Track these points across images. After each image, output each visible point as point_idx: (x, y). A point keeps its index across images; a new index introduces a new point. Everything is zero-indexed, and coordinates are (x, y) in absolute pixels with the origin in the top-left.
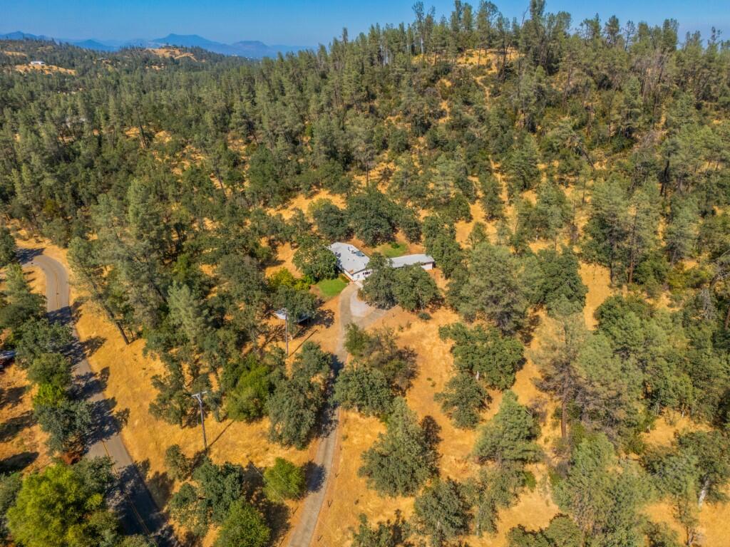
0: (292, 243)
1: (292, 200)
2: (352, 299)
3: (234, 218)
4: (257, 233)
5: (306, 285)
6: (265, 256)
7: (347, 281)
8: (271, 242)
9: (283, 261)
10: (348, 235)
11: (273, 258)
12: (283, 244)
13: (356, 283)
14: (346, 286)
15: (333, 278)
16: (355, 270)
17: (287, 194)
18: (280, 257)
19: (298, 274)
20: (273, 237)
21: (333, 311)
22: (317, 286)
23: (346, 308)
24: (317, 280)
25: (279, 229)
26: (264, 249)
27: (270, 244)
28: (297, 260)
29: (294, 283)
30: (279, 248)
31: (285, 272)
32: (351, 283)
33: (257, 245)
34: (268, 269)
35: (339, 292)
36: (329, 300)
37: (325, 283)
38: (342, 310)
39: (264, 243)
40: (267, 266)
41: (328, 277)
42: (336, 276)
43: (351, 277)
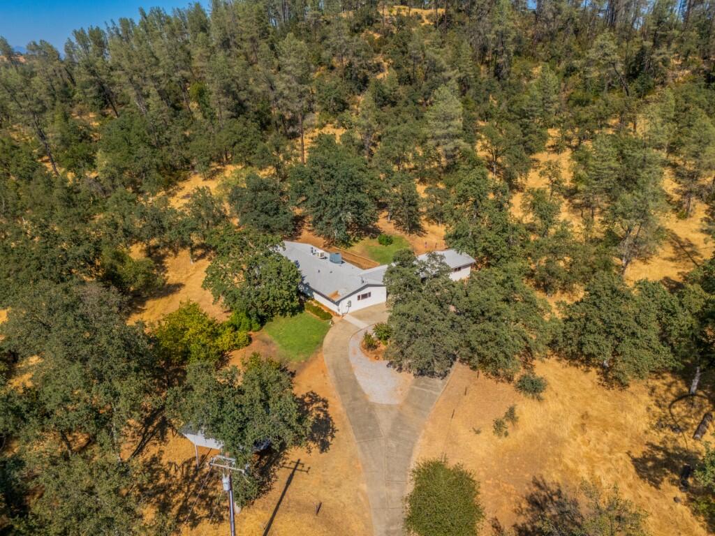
0: (192, 250)
1: (181, 184)
2: (353, 361)
3: (73, 210)
4: (120, 232)
5: (242, 334)
6: (141, 278)
7: (327, 316)
8: (150, 252)
9: (178, 286)
10: (293, 229)
11: (159, 281)
12: (176, 252)
13: (347, 318)
14: (327, 328)
15: (294, 311)
16: (342, 293)
17: (172, 174)
18: (172, 277)
19: (216, 311)
20: (154, 242)
21: (322, 396)
22: (266, 333)
23: (349, 386)
24: (262, 321)
25: (165, 224)
26: (138, 264)
27: (150, 255)
28: (214, 281)
29: (215, 335)
30: (169, 261)
31: (191, 310)
32: (335, 319)
33: (121, 258)
34: (149, 303)
35: (319, 343)
36: (303, 366)
37: (280, 325)
38: (342, 393)
39: (136, 252)
40: (147, 298)
41: (283, 312)
42: (301, 308)
43: (333, 307)
